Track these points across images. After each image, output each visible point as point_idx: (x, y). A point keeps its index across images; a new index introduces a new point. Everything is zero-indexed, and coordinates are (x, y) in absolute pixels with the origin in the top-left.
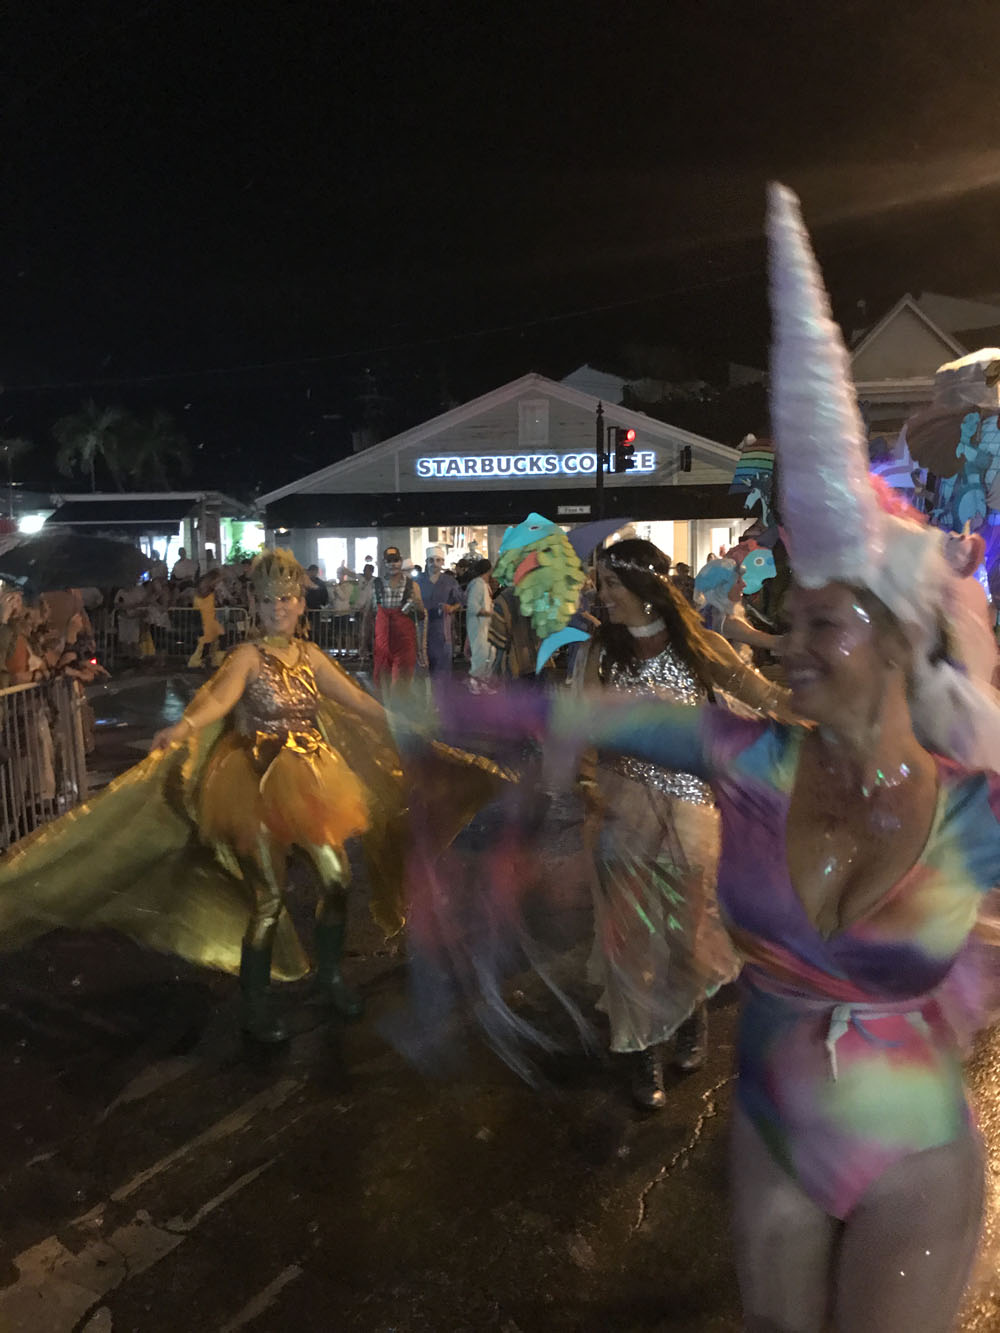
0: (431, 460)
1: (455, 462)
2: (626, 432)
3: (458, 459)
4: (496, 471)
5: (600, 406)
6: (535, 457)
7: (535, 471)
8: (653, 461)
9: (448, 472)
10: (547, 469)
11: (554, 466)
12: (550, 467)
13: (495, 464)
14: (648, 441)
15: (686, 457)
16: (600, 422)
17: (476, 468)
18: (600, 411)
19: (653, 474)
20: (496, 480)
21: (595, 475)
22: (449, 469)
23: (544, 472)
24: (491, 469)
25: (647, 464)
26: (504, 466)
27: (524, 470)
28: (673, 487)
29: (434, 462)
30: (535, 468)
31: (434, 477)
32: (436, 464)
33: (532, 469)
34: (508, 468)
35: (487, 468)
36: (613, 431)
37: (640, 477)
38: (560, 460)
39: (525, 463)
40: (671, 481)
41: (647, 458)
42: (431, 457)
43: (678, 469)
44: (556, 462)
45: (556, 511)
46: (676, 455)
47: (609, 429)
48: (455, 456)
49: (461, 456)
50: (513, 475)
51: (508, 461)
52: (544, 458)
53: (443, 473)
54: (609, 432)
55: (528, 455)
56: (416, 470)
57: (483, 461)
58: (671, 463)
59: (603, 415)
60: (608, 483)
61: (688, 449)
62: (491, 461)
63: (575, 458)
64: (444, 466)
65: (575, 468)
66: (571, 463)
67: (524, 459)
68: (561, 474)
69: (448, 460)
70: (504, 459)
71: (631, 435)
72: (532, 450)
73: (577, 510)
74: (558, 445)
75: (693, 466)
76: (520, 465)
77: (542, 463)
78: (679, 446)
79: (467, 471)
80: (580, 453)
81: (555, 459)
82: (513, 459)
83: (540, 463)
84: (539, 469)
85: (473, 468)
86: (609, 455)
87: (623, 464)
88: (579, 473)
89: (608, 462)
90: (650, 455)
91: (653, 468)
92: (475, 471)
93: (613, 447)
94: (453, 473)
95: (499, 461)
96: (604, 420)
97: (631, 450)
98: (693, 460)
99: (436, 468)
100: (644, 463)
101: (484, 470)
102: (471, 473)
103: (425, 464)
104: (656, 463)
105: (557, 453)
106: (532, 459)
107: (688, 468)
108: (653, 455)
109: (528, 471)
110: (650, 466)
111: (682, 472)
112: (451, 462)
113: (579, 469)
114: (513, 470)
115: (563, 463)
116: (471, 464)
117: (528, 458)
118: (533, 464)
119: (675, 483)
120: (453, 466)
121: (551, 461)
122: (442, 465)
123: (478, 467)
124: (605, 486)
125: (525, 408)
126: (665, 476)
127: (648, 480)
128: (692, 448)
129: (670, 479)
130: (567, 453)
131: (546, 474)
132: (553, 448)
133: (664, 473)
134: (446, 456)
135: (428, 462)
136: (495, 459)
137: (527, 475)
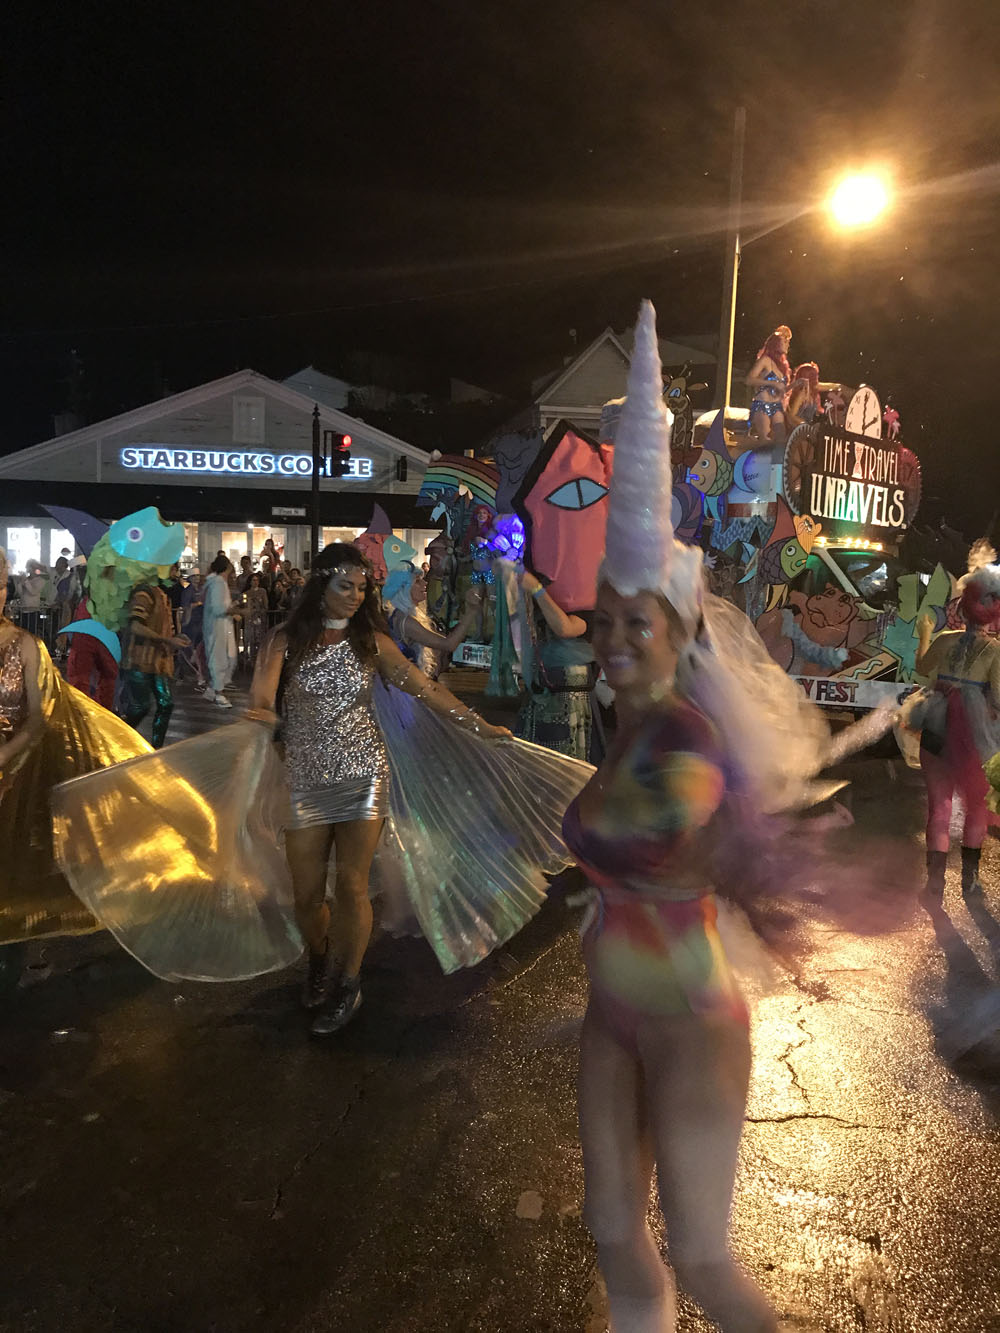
0: (137, 450)
1: (164, 454)
2: (343, 437)
3: (167, 452)
4: (208, 467)
5: (316, 409)
6: (250, 455)
7: (250, 470)
8: (370, 468)
9: (156, 463)
10: (262, 468)
11: (270, 466)
12: (266, 467)
13: (207, 460)
14: (365, 448)
15: (402, 467)
16: (316, 425)
17: (187, 462)
18: (316, 413)
19: (369, 482)
20: (208, 475)
21: (311, 478)
22: (157, 461)
23: (259, 470)
24: (203, 464)
25: (364, 470)
26: (217, 462)
28: (388, 495)
29: (140, 452)
30: (250, 466)
31: (140, 468)
32: (142, 455)
33: (246, 467)
34: (221, 465)
35: (199, 463)
36: (329, 435)
37: (356, 483)
38: (276, 460)
39: (240, 460)
40: (388, 490)
41: (364, 465)
42: (137, 447)
43: (394, 479)
44: (272, 461)
45: (271, 511)
46: (392, 464)
47: (325, 432)
48: (164, 447)
49: (170, 448)
50: (226, 472)
51: (221, 457)
52: (259, 457)
53: (151, 465)
54: (325, 438)
55: (242, 452)
56: (121, 460)
57: (194, 455)
58: (388, 472)
59: (319, 418)
60: (324, 487)
61: (404, 458)
62: (203, 456)
63: (292, 459)
64: (152, 458)
65: (292, 469)
66: (287, 464)
67: (239, 457)
68: (277, 474)
69: (156, 452)
70: (217, 455)
71: (347, 441)
72: (248, 447)
73: (292, 512)
74: (275, 445)
75: (408, 476)
76: (234, 462)
77: (257, 461)
78: (394, 455)
79: (176, 465)
80: (297, 455)
81: (271, 458)
82: (226, 456)
83: (255, 462)
84: (254, 468)
85: (183, 462)
86: (325, 460)
87: (339, 469)
88: (296, 475)
89: (324, 466)
90: (367, 462)
91: (370, 475)
92: (185, 465)
93: (329, 451)
94: (162, 465)
95: (212, 456)
96: (321, 423)
97: (347, 456)
98: (408, 470)
99: (142, 459)
100: (360, 469)
101: (195, 465)
102: (181, 466)
103: (130, 454)
104: (373, 470)
105: (273, 453)
106: (246, 457)
107: (403, 478)
108: (370, 462)
109: (242, 469)
110: (367, 473)
111: (398, 481)
112: (160, 454)
113: (296, 470)
114: (226, 467)
115: (279, 463)
116: (181, 457)
117: (242, 456)
118: (248, 462)
119: (391, 492)
120: (162, 458)
121: (267, 460)
122: (150, 456)
123: (189, 461)
124: (321, 490)
125: (240, 404)
126: (382, 484)
127: (364, 486)
128: (407, 458)
129: (386, 487)
130: (284, 454)
131: (261, 473)
132: (270, 448)
133: (381, 481)
134: (154, 448)
135: (134, 452)
136: (207, 454)
137: (241, 473)
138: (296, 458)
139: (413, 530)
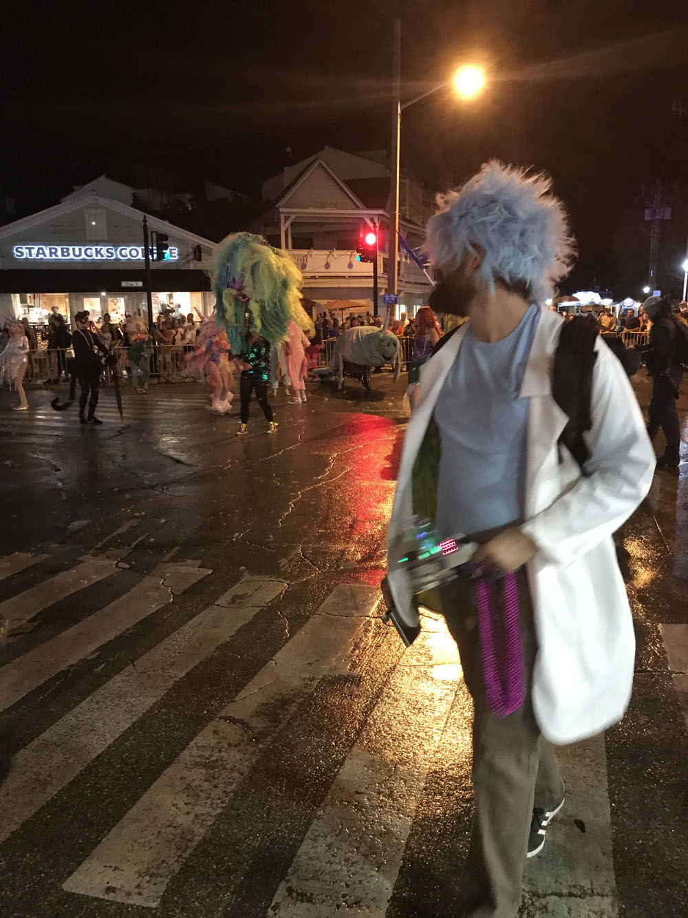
0: (24, 247)
1: (42, 249)
3: (44, 247)
4: (71, 256)
5: (145, 218)
6: (99, 248)
7: (99, 257)
9: (37, 256)
10: (107, 256)
11: (112, 254)
12: (110, 255)
13: (71, 251)
14: (179, 242)
15: (198, 252)
16: (145, 228)
17: (57, 254)
18: (145, 221)
19: (176, 263)
20: (71, 262)
21: (144, 262)
23: (105, 258)
24: (69, 255)
25: (173, 255)
26: (77, 253)
27: (91, 256)
28: (190, 271)
29: (26, 248)
30: (99, 255)
31: (26, 259)
33: (97, 256)
34: (80, 255)
35: (66, 254)
36: (154, 234)
40: (189, 267)
41: (173, 251)
42: (24, 245)
43: (193, 260)
44: (113, 251)
45: (121, 284)
46: (191, 250)
47: (152, 233)
48: (42, 245)
49: (44, 245)
50: (84, 259)
53: (34, 256)
54: (152, 236)
56: (13, 254)
58: (188, 255)
59: (147, 224)
60: (153, 266)
61: (199, 247)
62: (68, 249)
63: (126, 249)
64: (34, 252)
65: (126, 256)
66: (123, 252)
67: (91, 249)
68: (117, 259)
69: (36, 248)
70: (77, 248)
72: (97, 243)
73: (134, 284)
74: (115, 240)
75: (203, 258)
78: (192, 245)
79: (51, 256)
81: (112, 249)
83: (102, 252)
84: (102, 256)
85: (55, 253)
86: (152, 249)
87: (161, 256)
89: (152, 254)
92: (57, 256)
93: (155, 244)
94: (41, 256)
95: (74, 249)
96: (148, 226)
97: (165, 247)
98: (203, 255)
99: (28, 253)
100: (172, 255)
101: (63, 255)
102: (54, 257)
103: (20, 250)
104: (178, 255)
105: (113, 246)
106: (96, 249)
107: (200, 259)
109: (94, 257)
110: (175, 257)
111: (196, 261)
112: (39, 249)
113: (129, 256)
114: (83, 256)
115: (118, 252)
116: (53, 251)
117: (94, 248)
118: (98, 252)
119: (191, 268)
121: (110, 251)
122: (32, 250)
123: (59, 253)
124: (151, 268)
125: (90, 214)
126: (185, 264)
127: (173, 265)
128: (201, 246)
129: (188, 265)
132: (111, 242)
133: (184, 261)
134: (35, 245)
135: (22, 248)
136: (71, 248)
137: (94, 259)
138: (129, 249)
139: (207, 292)
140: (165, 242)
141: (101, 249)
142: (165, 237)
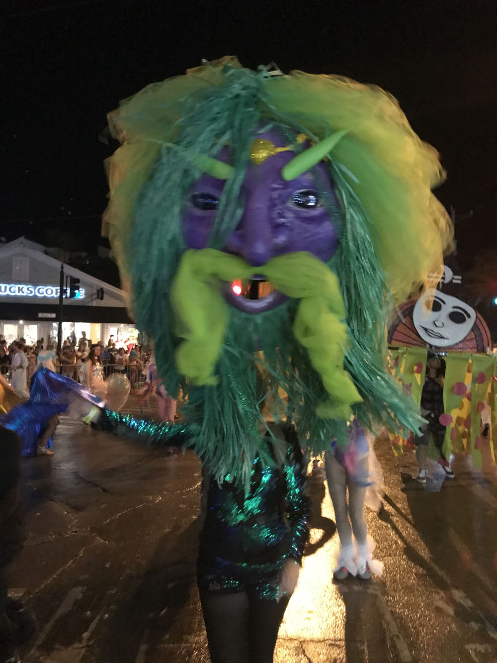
5: (62, 265)
6: (21, 286)
7: (21, 294)
8: (84, 293)
10: (27, 293)
11: (31, 292)
12: (29, 292)
14: (86, 285)
15: (101, 294)
16: (62, 273)
18: (62, 267)
19: (82, 300)
21: (58, 299)
23: (25, 294)
25: (81, 294)
26: (3, 290)
27: (14, 292)
28: (93, 307)
30: (21, 291)
33: (19, 292)
34: (5, 291)
36: (69, 279)
37: (78, 301)
38: (35, 289)
39: (15, 289)
40: (92, 304)
43: (96, 298)
44: (32, 290)
45: (38, 315)
46: (95, 291)
47: (67, 277)
50: (8, 295)
51: (6, 287)
52: (25, 287)
54: (67, 279)
55: (17, 285)
58: (93, 295)
59: (63, 270)
60: (65, 302)
61: (102, 289)
63: (43, 288)
65: (43, 294)
66: (41, 291)
67: (15, 287)
68: (35, 296)
70: (3, 286)
72: (20, 282)
73: (49, 315)
74: (34, 282)
75: (105, 298)
76: (12, 289)
77: (25, 290)
78: (97, 288)
80: (46, 286)
81: (32, 288)
82: (8, 286)
83: (23, 290)
84: (23, 292)
86: (66, 290)
87: (73, 295)
88: (45, 296)
89: (65, 292)
90: (82, 290)
91: (83, 297)
93: (69, 285)
96: (64, 272)
97: (78, 288)
98: (104, 295)
104: (85, 294)
105: (33, 285)
106: (19, 288)
107: (102, 299)
108: (84, 290)
109: (17, 294)
111: (99, 300)
113: (45, 294)
114: (8, 292)
115: (37, 290)
117: (17, 286)
118: (19, 290)
119: (94, 305)
121: (30, 289)
124: (64, 304)
125: (16, 260)
126: (89, 302)
127: (81, 302)
128: (104, 289)
129: (92, 302)
130: (39, 286)
131: (26, 296)
132: (31, 283)
133: (89, 300)
137: (16, 295)
138: (46, 288)
139: (105, 324)
140: (77, 284)
141: (23, 288)
142: (78, 281)
